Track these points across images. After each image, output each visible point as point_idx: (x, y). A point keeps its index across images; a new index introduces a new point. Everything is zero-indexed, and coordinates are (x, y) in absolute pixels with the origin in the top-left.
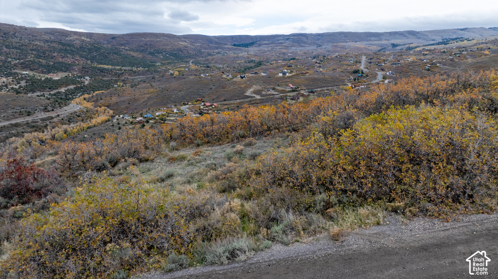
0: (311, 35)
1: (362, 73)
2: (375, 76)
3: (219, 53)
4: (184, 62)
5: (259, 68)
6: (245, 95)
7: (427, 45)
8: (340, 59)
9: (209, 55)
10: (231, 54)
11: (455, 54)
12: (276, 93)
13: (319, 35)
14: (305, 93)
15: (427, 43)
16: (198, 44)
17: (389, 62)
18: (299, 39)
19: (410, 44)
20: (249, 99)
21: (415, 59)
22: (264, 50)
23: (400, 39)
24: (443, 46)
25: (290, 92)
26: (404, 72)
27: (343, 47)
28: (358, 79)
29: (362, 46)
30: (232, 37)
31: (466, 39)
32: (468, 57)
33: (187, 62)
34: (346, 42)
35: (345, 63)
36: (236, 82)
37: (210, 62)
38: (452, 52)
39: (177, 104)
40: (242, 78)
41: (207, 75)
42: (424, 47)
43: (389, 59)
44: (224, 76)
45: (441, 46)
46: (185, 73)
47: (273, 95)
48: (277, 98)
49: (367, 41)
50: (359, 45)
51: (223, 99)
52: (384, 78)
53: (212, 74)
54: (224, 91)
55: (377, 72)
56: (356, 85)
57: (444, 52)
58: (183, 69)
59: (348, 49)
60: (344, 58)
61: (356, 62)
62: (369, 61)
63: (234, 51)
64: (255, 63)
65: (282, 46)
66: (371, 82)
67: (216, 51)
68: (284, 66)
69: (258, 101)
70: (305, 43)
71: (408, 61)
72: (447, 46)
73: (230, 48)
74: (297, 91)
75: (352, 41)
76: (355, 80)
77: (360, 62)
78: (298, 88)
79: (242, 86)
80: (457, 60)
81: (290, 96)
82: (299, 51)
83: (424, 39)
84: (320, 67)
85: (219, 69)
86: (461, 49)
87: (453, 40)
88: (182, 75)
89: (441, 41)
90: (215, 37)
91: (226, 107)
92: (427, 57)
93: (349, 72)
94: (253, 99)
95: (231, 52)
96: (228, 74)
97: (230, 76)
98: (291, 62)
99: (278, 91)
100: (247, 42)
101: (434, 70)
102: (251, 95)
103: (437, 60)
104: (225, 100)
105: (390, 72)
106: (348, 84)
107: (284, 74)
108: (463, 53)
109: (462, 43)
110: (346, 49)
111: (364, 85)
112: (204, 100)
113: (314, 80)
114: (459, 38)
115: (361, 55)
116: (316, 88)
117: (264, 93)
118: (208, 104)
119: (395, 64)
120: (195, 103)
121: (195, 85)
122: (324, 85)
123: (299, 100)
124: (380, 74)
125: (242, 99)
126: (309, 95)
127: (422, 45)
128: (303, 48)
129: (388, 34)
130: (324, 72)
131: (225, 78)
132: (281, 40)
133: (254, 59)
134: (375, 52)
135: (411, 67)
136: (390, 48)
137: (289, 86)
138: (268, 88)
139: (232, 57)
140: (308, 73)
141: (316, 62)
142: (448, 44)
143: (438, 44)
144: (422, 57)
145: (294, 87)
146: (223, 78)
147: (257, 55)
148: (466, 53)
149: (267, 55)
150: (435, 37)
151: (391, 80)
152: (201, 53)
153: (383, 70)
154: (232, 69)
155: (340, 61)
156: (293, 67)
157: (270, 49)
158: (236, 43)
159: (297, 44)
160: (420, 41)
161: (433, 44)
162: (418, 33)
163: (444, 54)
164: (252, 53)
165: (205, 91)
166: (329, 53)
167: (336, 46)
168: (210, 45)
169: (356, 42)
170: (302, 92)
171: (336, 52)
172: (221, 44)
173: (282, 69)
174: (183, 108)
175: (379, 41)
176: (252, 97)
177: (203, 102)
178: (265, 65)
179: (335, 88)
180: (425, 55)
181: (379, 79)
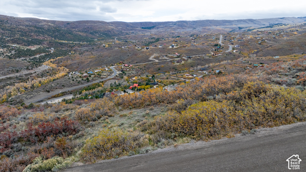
0: (189, 21)
1: (220, 46)
2: (228, 48)
3: (133, 33)
4: (111, 38)
5: (158, 42)
6: (149, 60)
7: (260, 28)
8: (207, 37)
9: (127, 34)
10: (140, 34)
11: (276, 34)
12: (168, 58)
13: (194, 22)
14: (185, 59)
15: (260, 27)
16: (120, 27)
17: (237, 39)
18: (182, 24)
19: (250, 27)
20: (152, 62)
21: (252, 37)
22: (161, 31)
23: (244, 24)
24: (269, 29)
25: (176, 57)
26: (245, 45)
27: (209, 29)
28: (217, 50)
29: (221, 29)
30: (141, 23)
31: (284, 24)
32: (284, 36)
33: (114, 39)
34: (211, 26)
35: (209, 39)
36: (143, 52)
37: (128, 39)
38: (275, 33)
39: (108, 65)
40: (147, 49)
41: (126, 47)
42: (258, 30)
43: (237, 37)
44: (136, 48)
45: (268, 28)
46: (112, 46)
47: (166, 59)
48: (168, 62)
49: (223, 25)
50: (218, 28)
51: (135, 62)
52: (233, 49)
53: (129, 47)
54: (136, 57)
55: (229, 46)
56: (216, 53)
57: (270, 33)
58: (111, 43)
59: (212, 31)
60: (209, 36)
61: (217, 39)
62: (225, 38)
63: (142, 32)
64: (155, 39)
65: (172, 29)
66: (225, 52)
67: (131, 31)
68: (173, 41)
69: (157, 64)
70: (185, 26)
71: (248, 38)
72: (272, 29)
73: (140, 30)
74: (180, 57)
75: (215, 26)
76: (215, 50)
77: (219, 39)
78: (181, 55)
79: (147, 54)
80: (277, 38)
81: (176, 60)
82: (182, 31)
83: (258, 24)
84: (195, 42)
85: (133, 43)
86: (281, 31)
87: (276, 24)
88: (111, 47)
89: (269, 25)
90: (130, 23)
91: (138, 67)
92: (260, 36)
93: (212, 45)
94: (154, 62)
95: (140, 32)
96: (139, 47)
97: (140, 48)
98: (177, 38)
99: (169, 57)
100: (150, 26)
101: (264, 44)
102: (153, 60)
103: (266, 38)
104: (137, 63)
105: (237, 45)
106: (211, 53)
107: (173, 46)
108: (281, 33)
109: (281, 27)
110: (211, 30)
111: (221, 53)
112: (124, 62)
113: (191, 50)
114: (279, 24)
115: (219, 34)
116: (192, 56)
117: (160, 58)
118: (126, 65)
119: (240, 40)
120: (119, 64)
121: (118, 53)
122: (197, 54)
123: (181, 63)
125: (147, 62)
126: (187, 60)
127: (257, 28)
128: (184, 30)
129: (236, 21)
130: (197, 45)
131: (137, 49)
132: (171, 25)
133: (154, 37)
134: (228, 32)
135: (250, 42)
136: (238, 29)
137: (176, 54)
138: (163, 55)
139: (141, 36)
140: (187, 46)
141: (192, 39)
142: (273, 27)
143: (267, 27)
144: (257, 36)
145: (179, 55)
146: (135, 49)
147: (156, 34)
148: (283, 33)
149: (162, 34)
150: (265, 23)
151: (237, 50)
152: (122, 33)
153: (232, 44)
154: (141, 43)
155: (207, 39)
156: (178, 42)
157: (164, 30)
158: (143, 27)
159: (181, 27)
160: (256, 25)
161: (264, 28)
162: (255, 20)
163: (270, 34)
164: (153, 33)
165: (124, 57)
166: (201, 33)
167: (205, 29)
168: (128, 28)
169: (217, 26)
170: (183, 58)
171: (204, 32)
172: (134, 27)
173: (171, 43)
174: (111, 67)
175: (231, 25)
176: (153, 61)
177: (124, 64)
178: (161, 41)
179: (204, 55)
180: (258, 34)
181: (230, 50)
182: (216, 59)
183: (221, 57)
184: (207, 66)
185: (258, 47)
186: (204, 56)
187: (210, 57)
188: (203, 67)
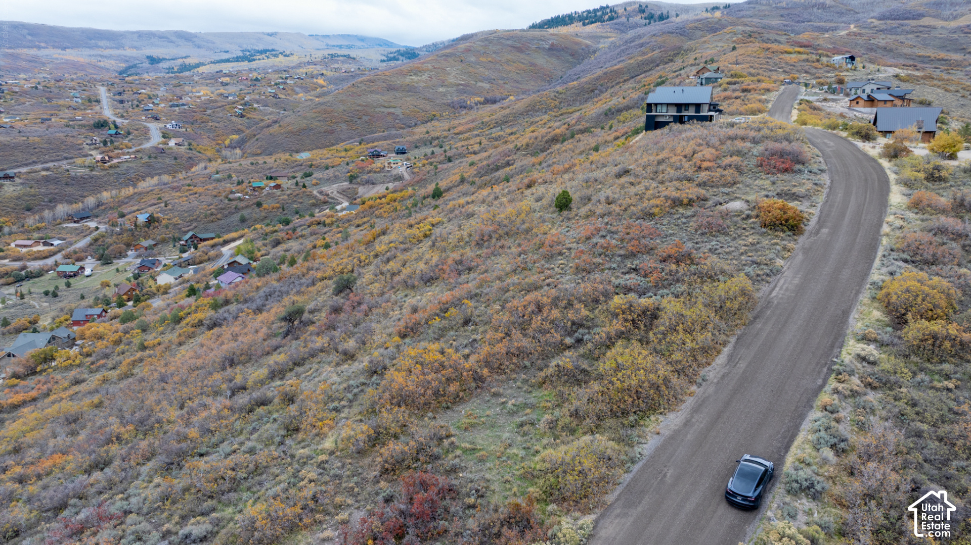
1: (116, 127)
2: (145, 134)
7: (218, 62)
11: (276, 84)
17: (162, 100)
21: (209, 93)
26: (199, 122)
28: (112, 142)
32: (298, 91)
35: (61, 102)
38: (270, 80)
43: (159, 93)
52: (165, 136)
55: (148, 125)
56: (111, 154)
57: (257, 80)
60: (54, 90)
61: (89, 100)
62: (119, 98)
71: (199, 97)
76: (105, 143)
77: (97, 101)
80: (283, 96)
92: (232, 89)
93: (84, 126)
101: (252, 116)
103: (253, 97)
105: (173, 122)
106: (92, 153)
108: (289, 81)
111: (128, 153)
116: (13, 168)
122: (34, 159)
124: (154, 128)
134: (119, 75)
135: (209, 112)
143: (238, 59)
144: (222, 90)
148: (292, 82)
151: (181, 140)
153: (156, 119)
155: (50, 99)
163: (259, 84)
179: (64, 165)
180: (224, 84)
181: (156, 139)
182: (118, 174)
183: (131, 165)
184: (91, 201)
185: (240, 127)
186: (68, 167)
187: (92, 168)
188: (74, 206)
